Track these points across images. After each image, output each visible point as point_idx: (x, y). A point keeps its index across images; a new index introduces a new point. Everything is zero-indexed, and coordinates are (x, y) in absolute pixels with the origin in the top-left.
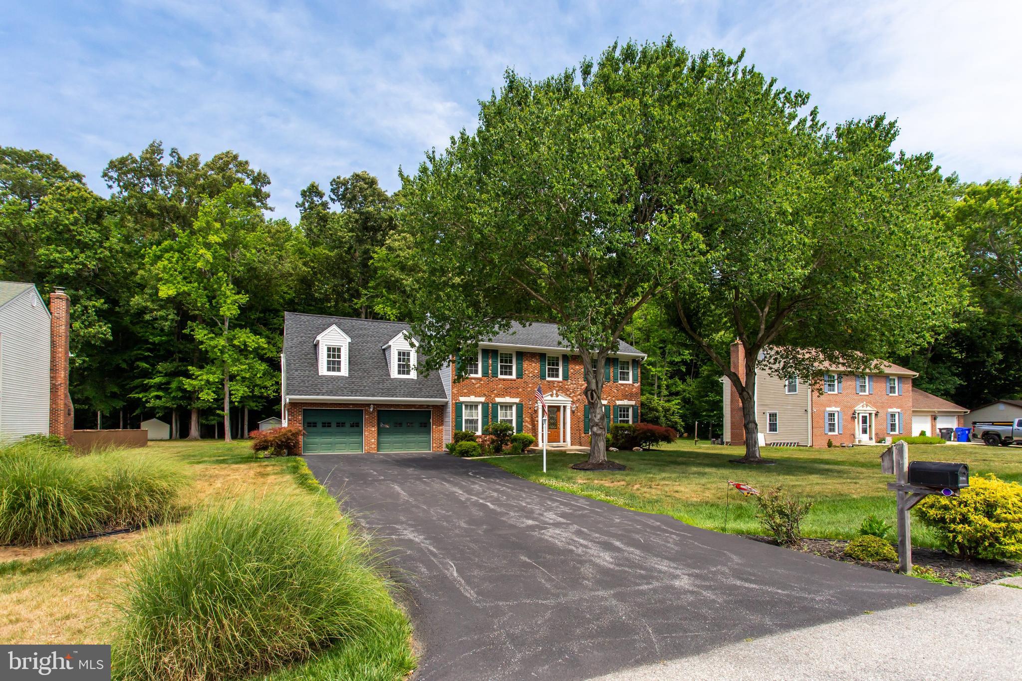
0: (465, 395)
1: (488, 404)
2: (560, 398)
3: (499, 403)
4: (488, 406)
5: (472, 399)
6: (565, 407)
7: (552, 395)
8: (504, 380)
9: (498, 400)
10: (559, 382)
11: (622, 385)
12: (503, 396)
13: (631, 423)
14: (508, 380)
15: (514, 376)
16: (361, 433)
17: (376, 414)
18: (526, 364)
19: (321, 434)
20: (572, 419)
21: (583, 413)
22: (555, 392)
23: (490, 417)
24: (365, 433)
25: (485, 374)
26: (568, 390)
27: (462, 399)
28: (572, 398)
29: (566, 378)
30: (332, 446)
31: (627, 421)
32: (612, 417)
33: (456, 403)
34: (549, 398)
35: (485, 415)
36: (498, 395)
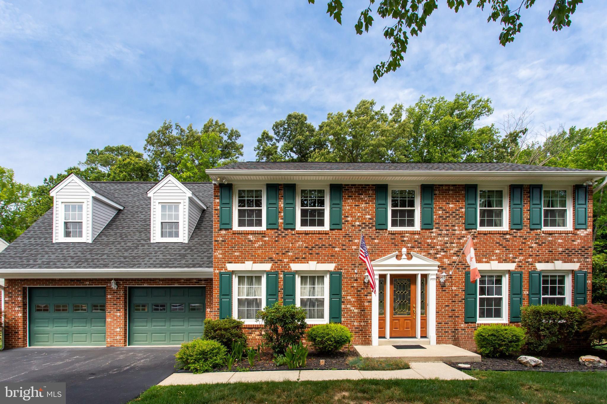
0: (237, 260)
1: (277, 274)
2: (415, 261)
3: (297, 272)
4: (277, 277)
5: (248, 266)
6: (425, 277)
7: (398, 257)
8: (306, 233)
9: (295, 267)
10: (413, 233)
11: (550, 234)
12: (304, 260)
13: (568, 302)
14: (314, 233)
15: (327, 227)
16: (103, 319)
17: (122, 292)
18: (348, 206)
19: (53, 320)
20: (438, 297)
21: (462, 286)
22: (404, 250)
23: (281, 295)
24: (108, 320)
25: (272, 225)
26: (432, 246)
27: (231, 267)
28: (440, 260)
29: (427, 225)
30: (67, 336)
31: (561, 301)
32: (526, 292)
33: (221, 274)
34: (394, 261)
35: (272, 293)
36: (296, 259)
